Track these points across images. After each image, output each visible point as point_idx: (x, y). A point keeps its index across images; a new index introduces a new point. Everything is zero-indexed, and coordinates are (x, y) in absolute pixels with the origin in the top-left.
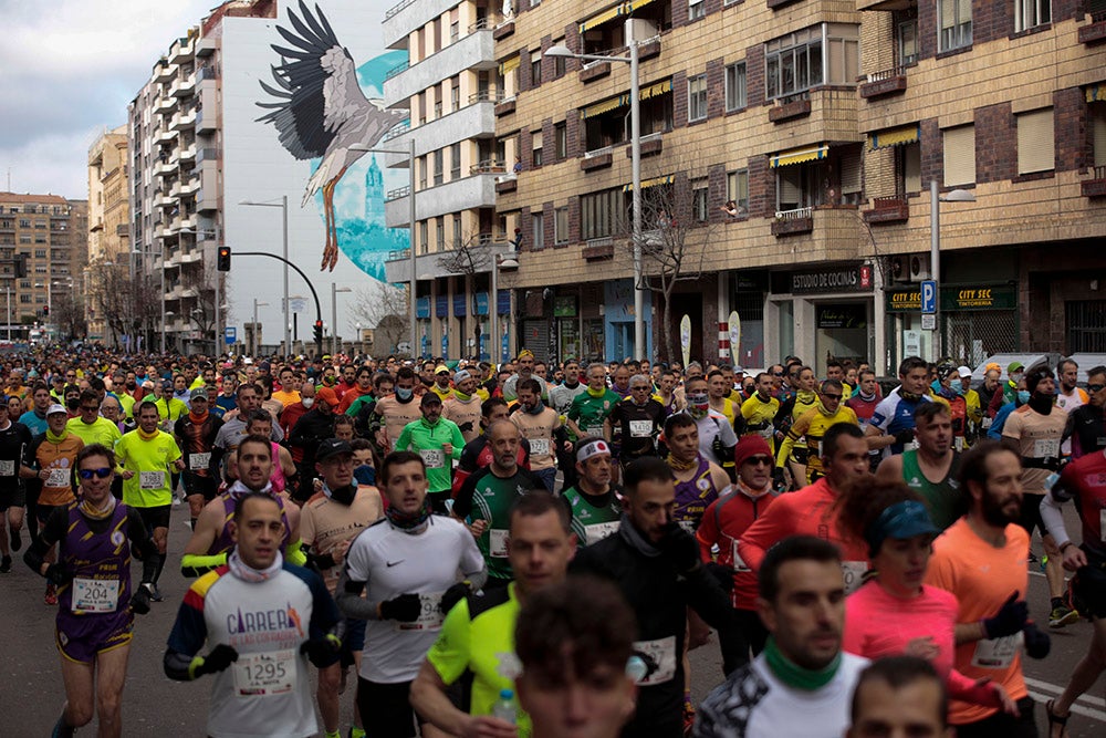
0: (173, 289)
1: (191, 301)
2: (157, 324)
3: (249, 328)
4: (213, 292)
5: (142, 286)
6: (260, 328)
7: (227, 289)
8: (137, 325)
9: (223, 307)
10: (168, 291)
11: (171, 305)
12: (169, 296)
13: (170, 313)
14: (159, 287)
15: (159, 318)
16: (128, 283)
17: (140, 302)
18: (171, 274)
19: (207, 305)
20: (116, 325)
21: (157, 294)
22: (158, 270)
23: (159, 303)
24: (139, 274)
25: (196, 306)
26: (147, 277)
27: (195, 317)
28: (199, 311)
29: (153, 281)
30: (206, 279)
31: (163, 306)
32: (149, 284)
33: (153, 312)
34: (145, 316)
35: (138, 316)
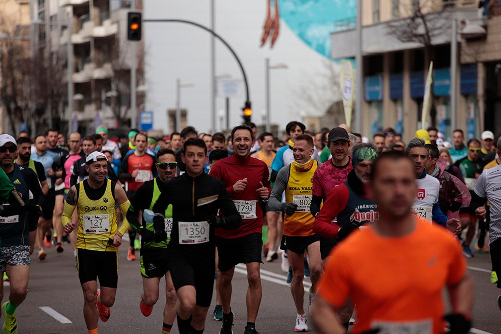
0: (83, 69)
1: (104, 83)
2: (64, 111)
3: (172, 115)
4: (128, 72)
6: (184, 114)
8: (40, 112)
9: (141, 88)
10: (77, 70)
11: (80, 87)
12: (80, 78)
13: (79, 97)
14: (65, 66)
15: (66, 104)
16: (28, 61)
17: (43, 84)
18: (81, 51)
19: (122, 87)
20: (13, 111)
21: (63, 74)
22: (66, 45)
23: (66, 85)
24: (41, 50)
25: (109, 89)
26: (52, 54)
27: (108, 101)
28: (113, 93)
29: (58, 59)
30: (122, 56)
31: (71, 89)
32: (54, 62)
33: (59, 95)
34: (50, 100)
35: (42, 101)
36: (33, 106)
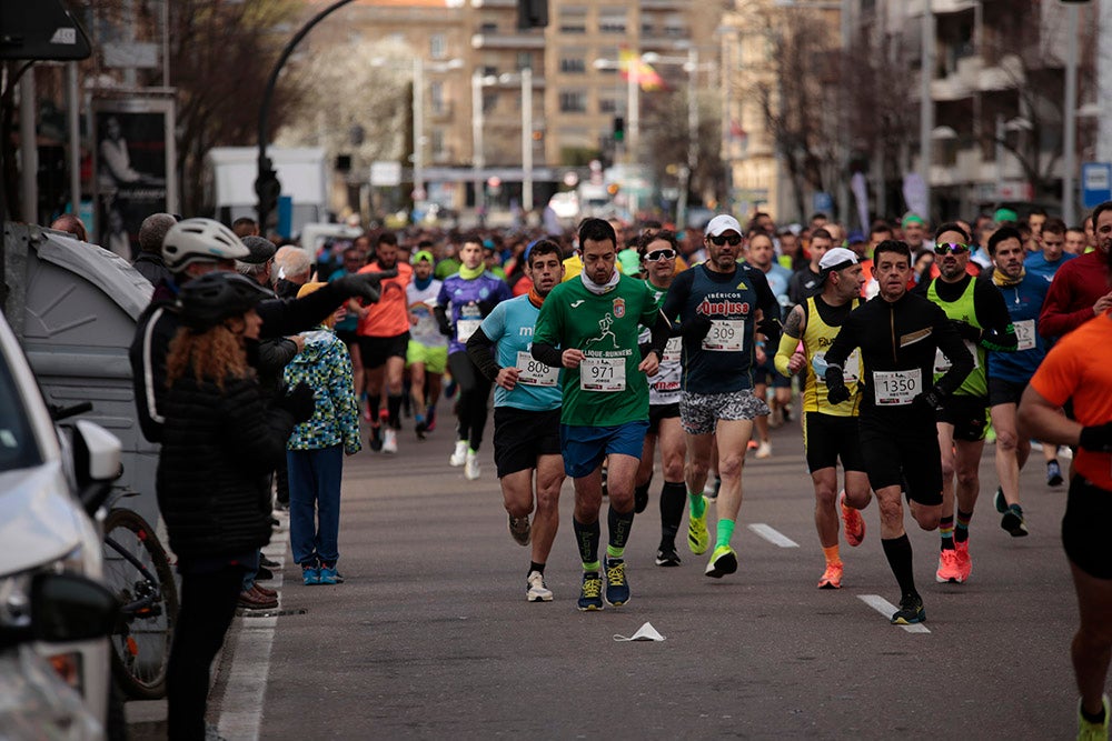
0: (955, 69)
1: (1003, 101)
4: (1059, 73)
5: (874, 63)
9: (1088, 110)
10: (942, 73)
11: (947, 112)
12: (947, 90)
13: (946, 133)
14: (917, 64)
15: (915, 148)
16: (835, 55)
17: (867, 105)
18: (953, 29)
19: (1044, 108)
20: (801, 167)
21: (912, 82)
22: (919, 16)
23: (918, 106)
24: (865, 31)
25: (1014, 113)
26: (888, 37)
27: (1010, 143)
28: (1023, 123)
29: (902, 48)
30: (1044, 36)
31: (927, 114)
32: (893, 56)
33: (901, 131)
34: (880, 142)
35: (862, 144)
36: (843, 154)
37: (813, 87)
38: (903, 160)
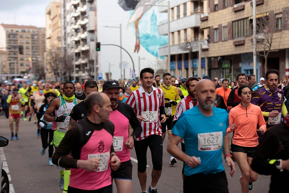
1: (85, 65)
3: (107, 75)
4: (93, 61)
5: (66, 59)
6: (111, 74)
7: (98, 60)
8: (65, 74)
9: (97, 66)
10: (76, 61)
11: (77, 66)
12: (77, 63)
13: (77, 69)
14: (73, 59)
15: (73, 71)
16: (61, 58)
17: (66, 65)
18: (78, 55)
19: (91, 66)
20: (57, 74)
21: (72, 62)
22: (73, 53)
24: (65, 55)
25: (87, 66)
26: (68, 56)
27: (87, 70)
28: (88, 68)
29: (71, 57)
30: (91, 56)
31: (74, 66)
32: (69, 58)
33: (71, 69)
34: (68, 70)
35: (65, 70)
36: (63, 72)
37: (58, 62)
38: (71, 72)
